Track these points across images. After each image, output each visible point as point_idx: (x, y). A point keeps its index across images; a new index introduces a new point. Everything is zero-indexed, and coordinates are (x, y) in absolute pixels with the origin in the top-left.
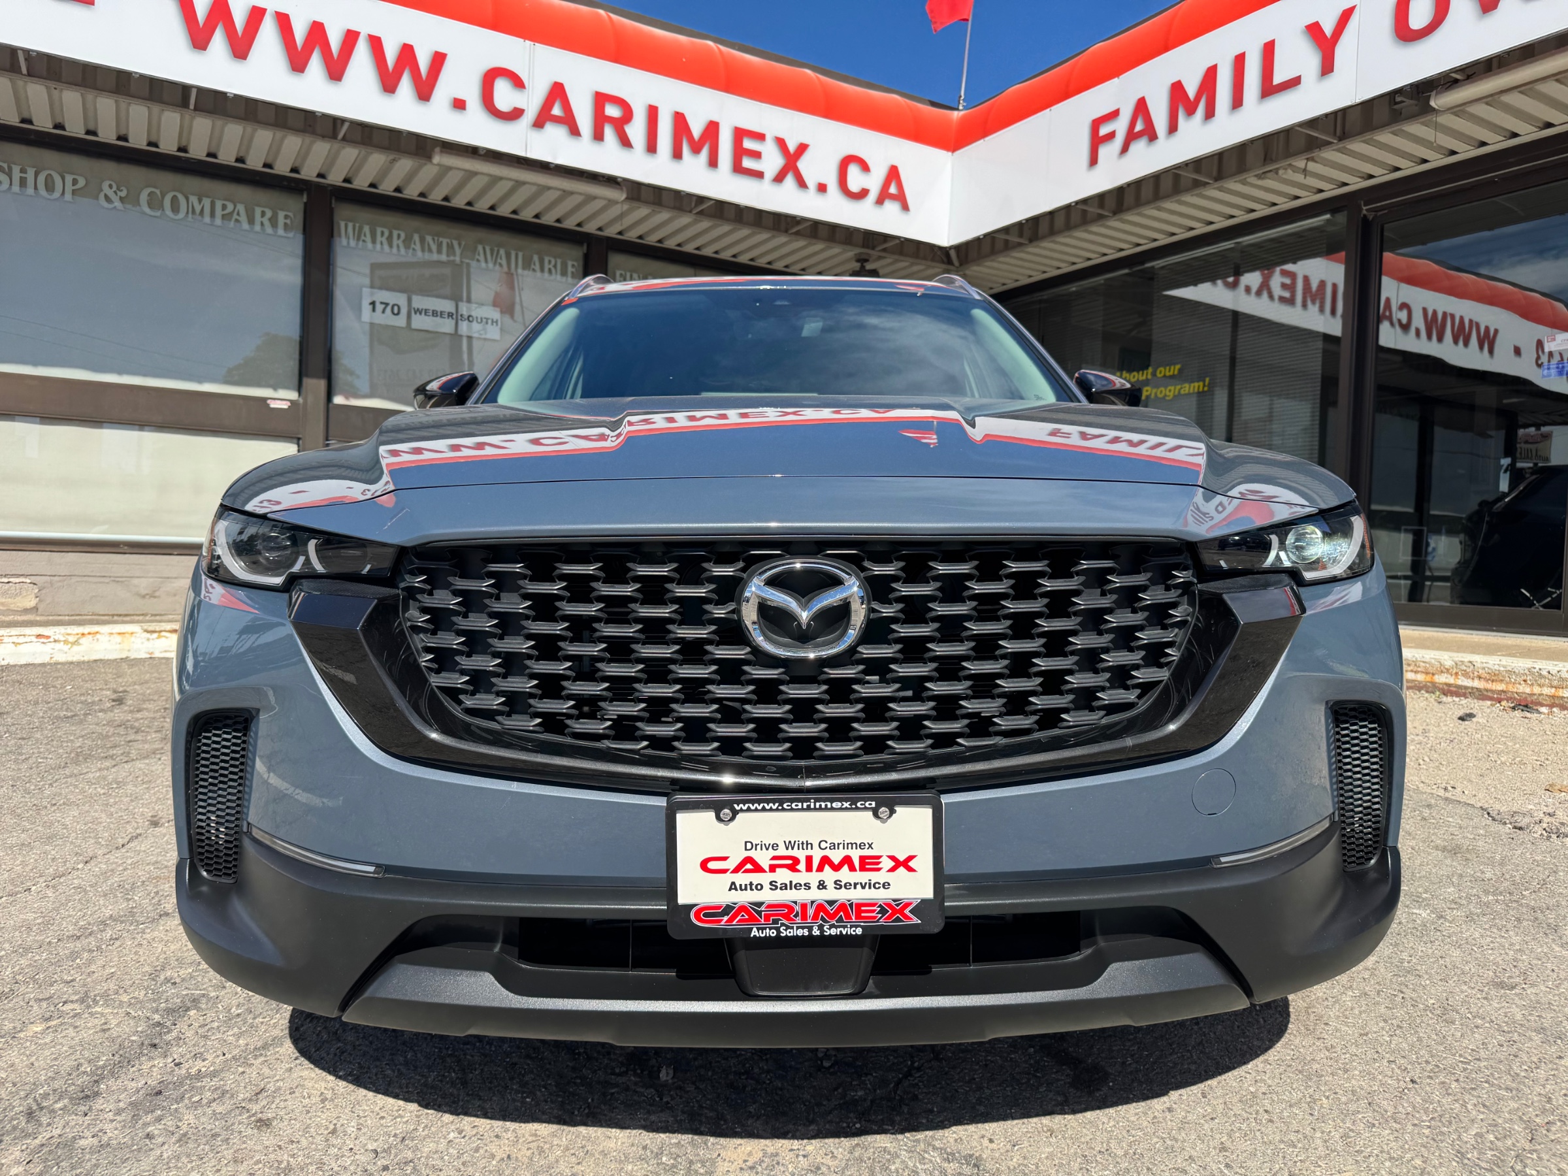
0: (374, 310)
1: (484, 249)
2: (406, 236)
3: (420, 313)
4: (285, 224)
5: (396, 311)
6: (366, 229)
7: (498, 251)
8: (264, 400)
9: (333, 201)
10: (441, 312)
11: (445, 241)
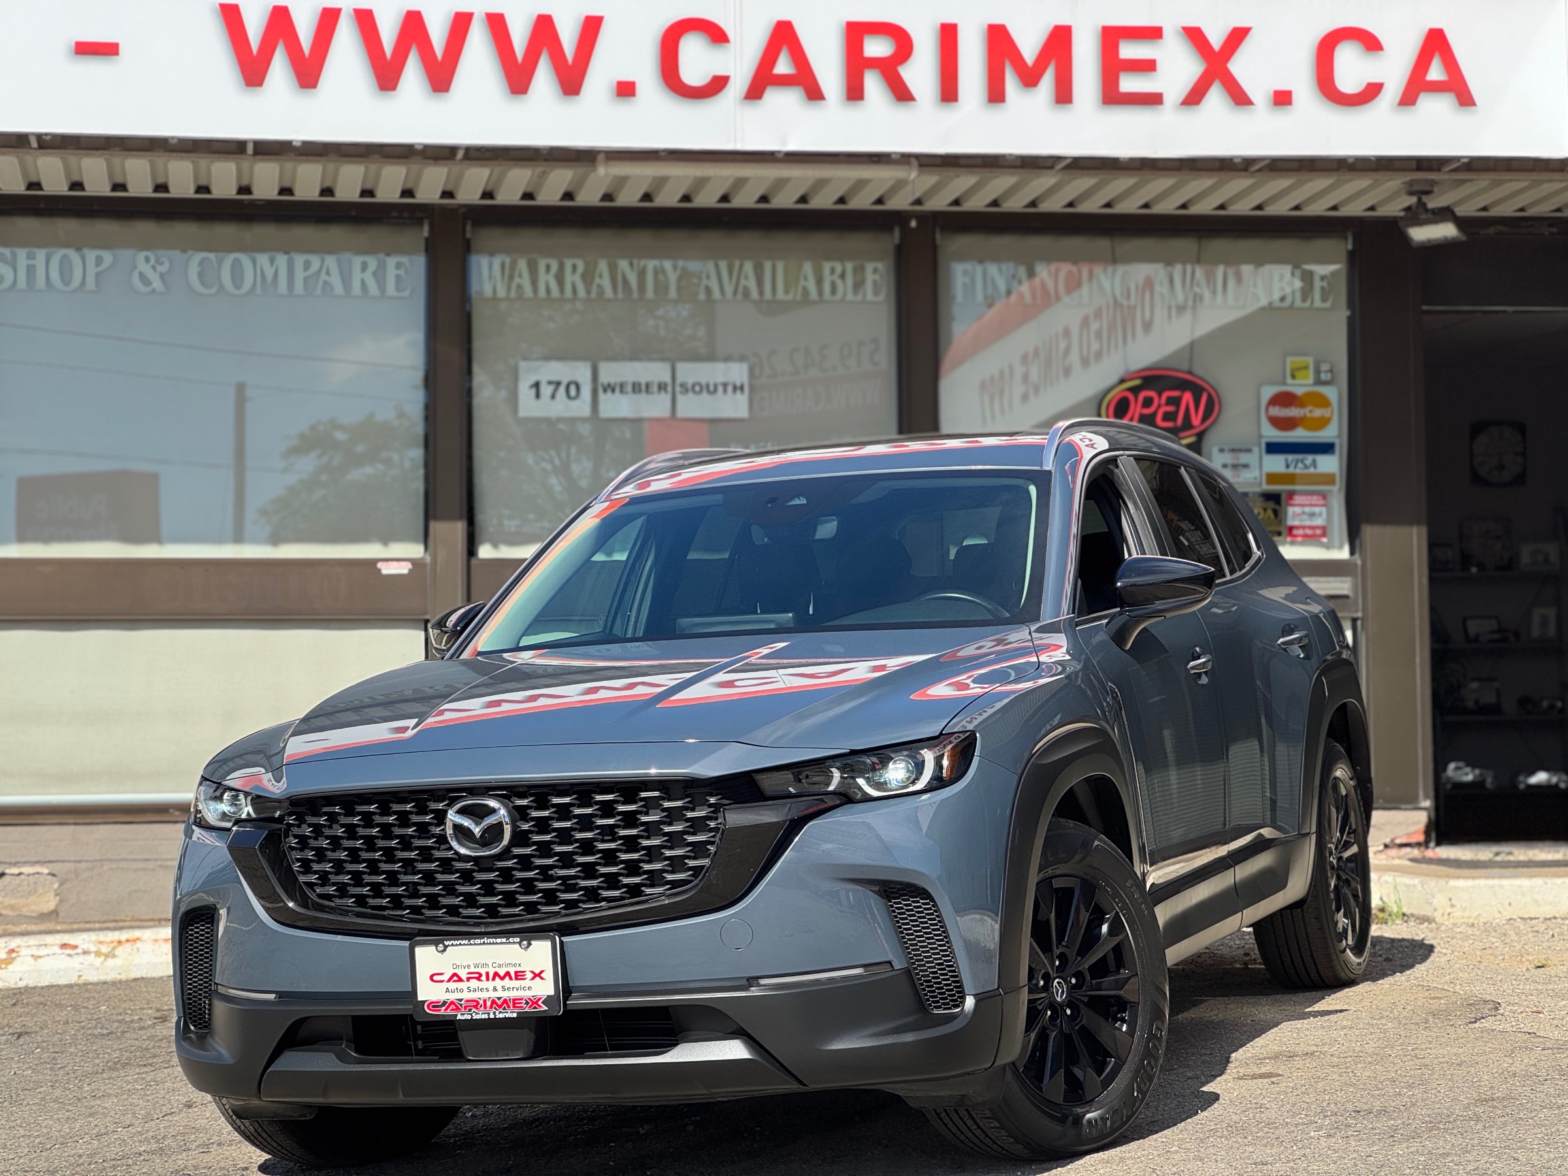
0: (538, 396)
1: (717, 267)
2: (587, 264)
3: (613, 391)
4: (398, 277)
5: (573, 392)
6: (522, 264)
7: (741, 266)
8: (371, 564)
9: (468, 228)
10: (648, 386)
11: (651, 264)
